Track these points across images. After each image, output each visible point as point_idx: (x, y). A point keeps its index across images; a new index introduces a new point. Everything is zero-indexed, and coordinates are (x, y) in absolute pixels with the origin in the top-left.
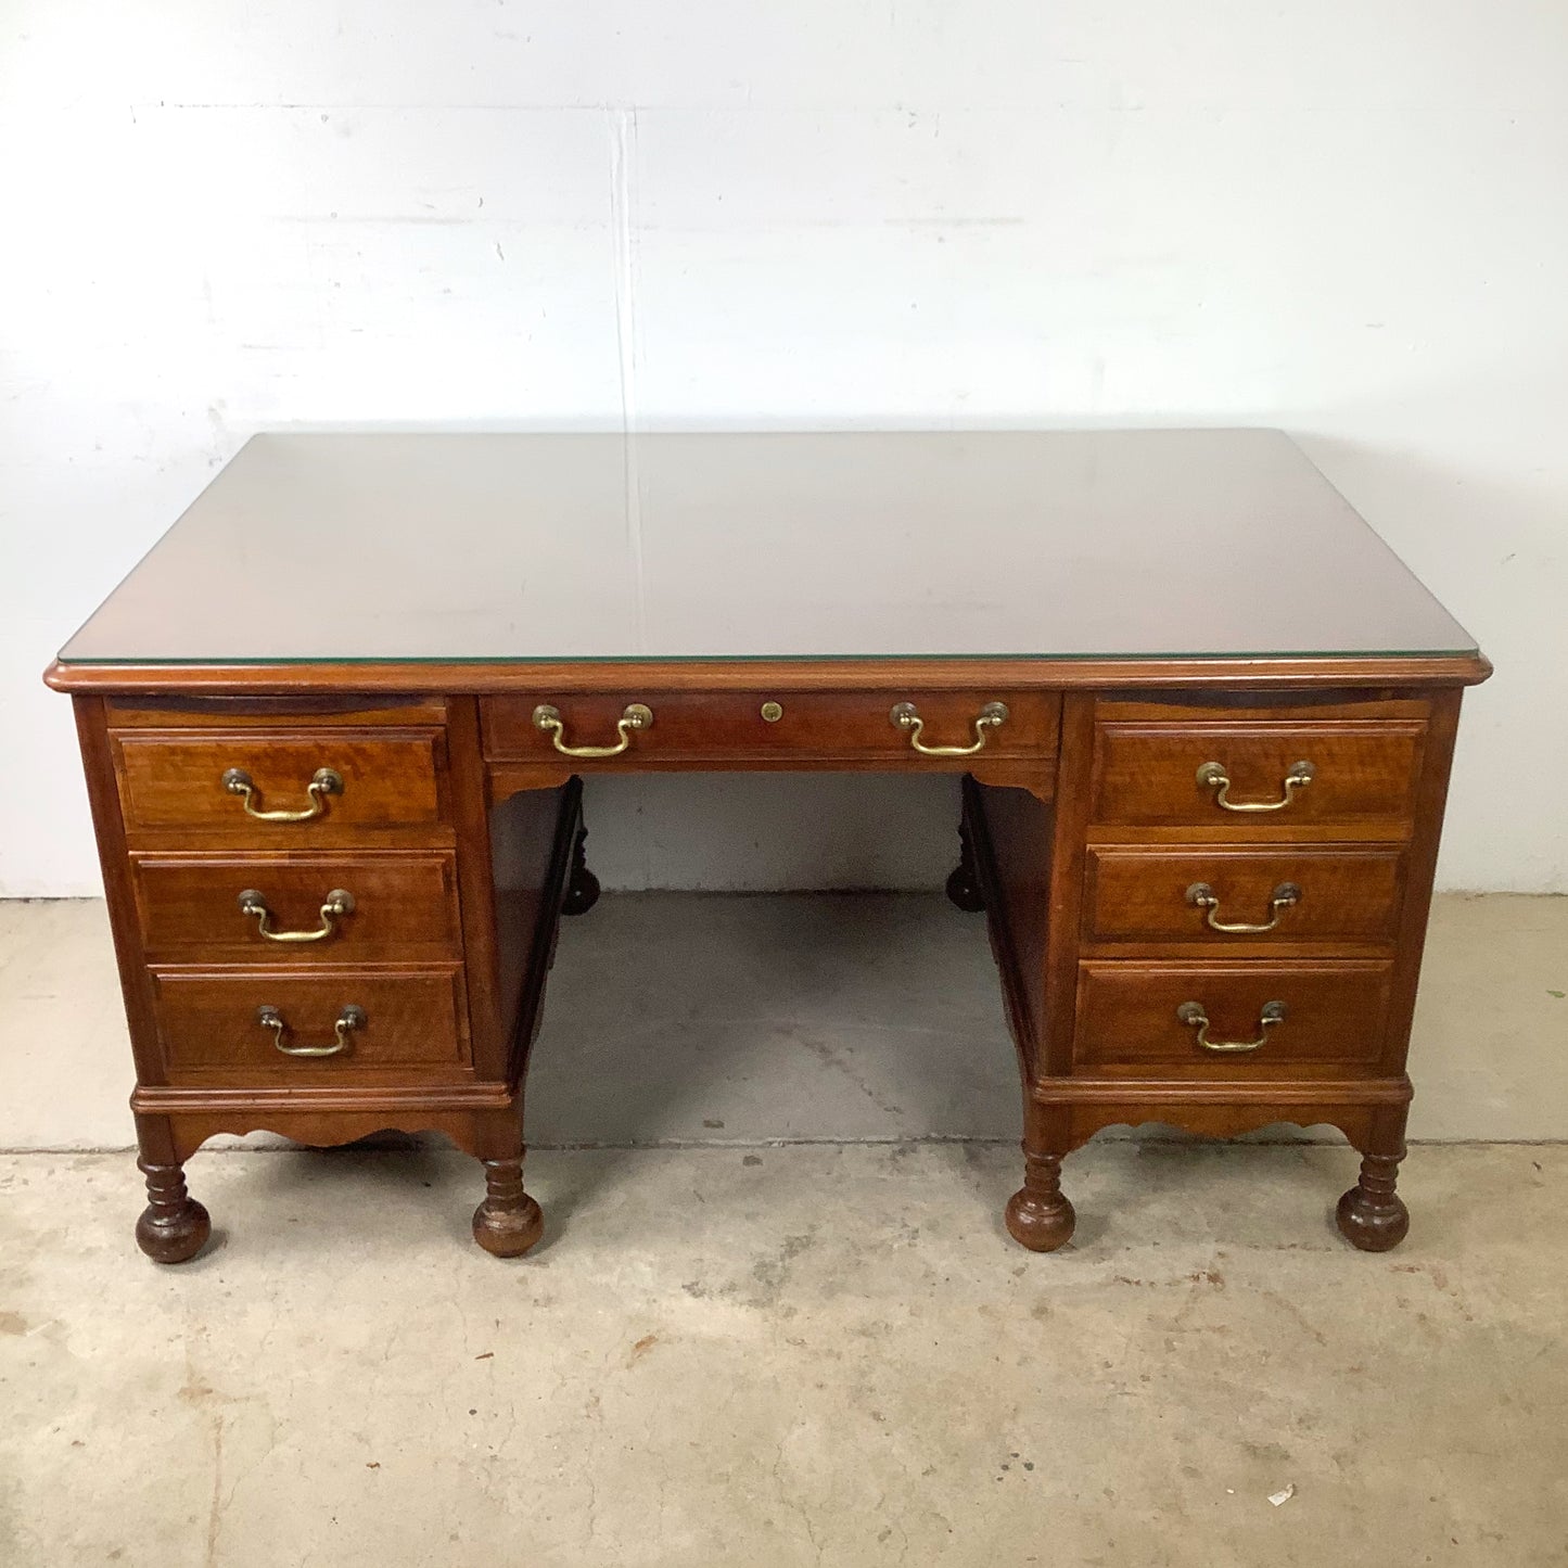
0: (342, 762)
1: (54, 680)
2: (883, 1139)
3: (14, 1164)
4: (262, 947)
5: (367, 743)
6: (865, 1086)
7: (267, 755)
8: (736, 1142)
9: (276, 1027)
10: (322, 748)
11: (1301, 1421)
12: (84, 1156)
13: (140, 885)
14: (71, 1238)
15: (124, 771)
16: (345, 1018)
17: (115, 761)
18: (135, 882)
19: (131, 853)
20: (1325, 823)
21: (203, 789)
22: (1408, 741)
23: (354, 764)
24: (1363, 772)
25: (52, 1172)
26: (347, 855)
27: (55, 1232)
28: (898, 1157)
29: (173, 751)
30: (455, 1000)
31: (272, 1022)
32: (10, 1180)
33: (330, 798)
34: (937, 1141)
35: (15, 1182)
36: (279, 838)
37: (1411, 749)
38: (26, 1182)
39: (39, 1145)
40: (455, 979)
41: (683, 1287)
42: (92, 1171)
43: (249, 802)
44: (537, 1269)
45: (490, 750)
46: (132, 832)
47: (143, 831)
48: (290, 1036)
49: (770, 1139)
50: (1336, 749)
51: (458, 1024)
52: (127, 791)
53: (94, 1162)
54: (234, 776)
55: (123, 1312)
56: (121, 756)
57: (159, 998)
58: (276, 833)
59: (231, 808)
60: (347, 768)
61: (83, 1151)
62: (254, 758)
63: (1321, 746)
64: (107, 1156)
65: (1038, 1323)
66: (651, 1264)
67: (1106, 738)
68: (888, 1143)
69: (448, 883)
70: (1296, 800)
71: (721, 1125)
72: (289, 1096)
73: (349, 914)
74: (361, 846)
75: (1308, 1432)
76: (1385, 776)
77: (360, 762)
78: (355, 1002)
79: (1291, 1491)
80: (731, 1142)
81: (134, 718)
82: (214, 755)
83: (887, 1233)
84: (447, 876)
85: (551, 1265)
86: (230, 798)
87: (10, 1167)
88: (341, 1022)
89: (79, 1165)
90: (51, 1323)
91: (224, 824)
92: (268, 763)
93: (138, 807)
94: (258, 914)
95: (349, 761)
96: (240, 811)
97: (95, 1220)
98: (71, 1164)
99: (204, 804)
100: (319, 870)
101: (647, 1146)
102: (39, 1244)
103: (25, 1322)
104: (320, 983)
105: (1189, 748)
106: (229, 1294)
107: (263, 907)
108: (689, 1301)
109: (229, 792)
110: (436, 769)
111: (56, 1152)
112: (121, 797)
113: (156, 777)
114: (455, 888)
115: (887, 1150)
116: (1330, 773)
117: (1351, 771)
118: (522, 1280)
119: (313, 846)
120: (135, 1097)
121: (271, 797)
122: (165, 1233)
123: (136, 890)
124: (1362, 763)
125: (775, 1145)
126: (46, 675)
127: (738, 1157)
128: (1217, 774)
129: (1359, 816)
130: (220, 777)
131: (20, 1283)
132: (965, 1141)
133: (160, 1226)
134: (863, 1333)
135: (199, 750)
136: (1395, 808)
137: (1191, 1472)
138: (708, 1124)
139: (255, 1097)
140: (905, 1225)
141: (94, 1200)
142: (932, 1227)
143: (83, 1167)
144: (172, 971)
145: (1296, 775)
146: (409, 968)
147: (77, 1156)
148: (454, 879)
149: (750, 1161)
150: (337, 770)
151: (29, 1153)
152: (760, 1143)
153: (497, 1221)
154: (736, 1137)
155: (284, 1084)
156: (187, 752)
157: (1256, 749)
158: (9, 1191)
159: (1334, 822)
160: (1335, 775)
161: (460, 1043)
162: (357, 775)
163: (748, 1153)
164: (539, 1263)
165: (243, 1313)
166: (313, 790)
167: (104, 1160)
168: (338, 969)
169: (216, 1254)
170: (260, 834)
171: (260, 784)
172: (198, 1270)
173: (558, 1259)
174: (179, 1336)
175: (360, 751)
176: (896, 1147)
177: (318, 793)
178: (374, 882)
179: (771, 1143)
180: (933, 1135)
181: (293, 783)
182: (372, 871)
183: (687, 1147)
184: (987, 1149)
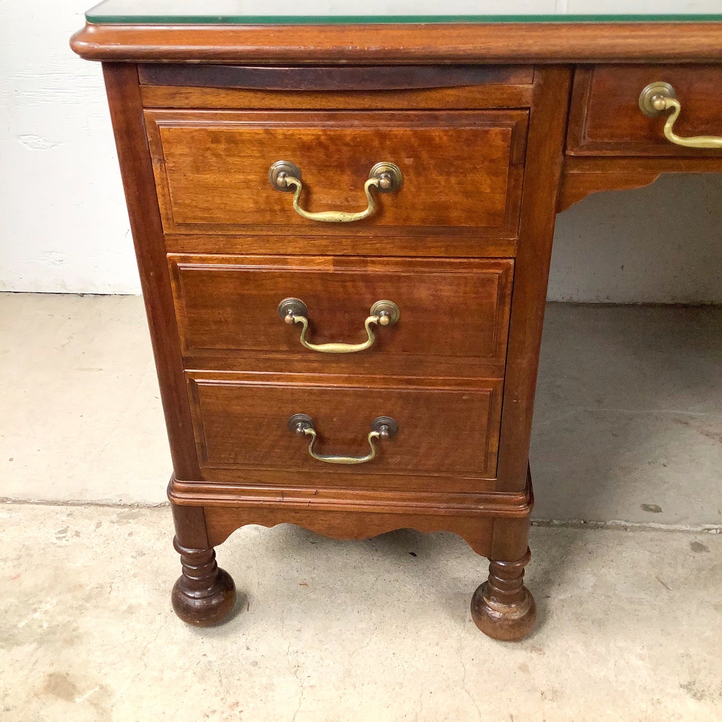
0: (403, 154)
1: (82, 44)
3: (68, 515)
4: (299, 357)
5: (436, 132)
7: (320, 144)
8: (678, 527)
9: (310, 435)
10: (382, 136)
12: (126, 510)
13: (179, 289)
14: (114, 594)
15: (162, 161)
16: (378, 430)
17: (153, 148)
18: (173, 285)
19: (169, 254)
21: (247, 184)
23: (416, 156)
25: (99, 525)
26: (396, 263)
27: (101, 586)
29: (216, 138)
30: (490, 414)
31: (307, 431)
32: (65, 531)
33: (386, 199)
35: (69, 534)
36: (324, 242)
38: (77, 534)
39: (89, 498)
40: (493, 395)
41: (681, 686)
42: (133, 525)
43: (299, 198)
44: (534, 655)
45: (576, 143)
46: (171, 232)
47: (183, 231)
48: (322, 443)
49: (708, 526)
51: (488, 438)
52: (165, 186)
53: (134, 516)
54: (281, 170)
55: (162, 679)
56: (158, 143)
57: (196, 401)
58: (321, 237)
59: (277, 207)
60: (408, 161)
61: (124, 506)
62: (305, 148)
64: (144, 511)
66: (642, 658)
69: (501, 297)
71: (658, 510)
72: (316, 495)
73: (394, 326)
74: (413, 254)
77: (424, 155)
78: (389, 414)
80: (672, 527)
81: (173, 96)
82: (261, 143)
84: (502, 288)
85: (547, 652)
86: (276, 195)
87: (65, 518)
88: (374, 433)
89: (123, 519)
90: (97, 689)
91: (269, 225)
92: (322, 155)
93: (176, 203)
94: (300, 323)
95: (413, 152)
96: (286, 210)
97: (135, 576)
98: (114, 517)
99: (246, 202)
100: (366, 278)
101: (596, 527)
102: (88, 599)
103: (74, 687)
104: (357, 394)
106: (255, 664)
107: (305, 316)
108: (692, 704)
109: (277, 187)
110: (511, 164)
111: (102, 505)
112: (159, 189)
113: (197, 169)
114: (508, 300)
118: (524, 668)
119: (360, 252)
120: (171, 489)
121: (320, 195)
122: (198, 603)
123: (174, 295)
125: (714, 531)
126: (73, 39)
127: (684, 543)
130: (267, 169)
131: (70, 642)
133: (194, 598)
135: (246, 137)
138: (646, 508)
139: (283, 494)
141: (134, 554)
143: (125, 521)
144: (210, 376)
146: (445, 383)
147: (120, 510)
148: (508, 292)
149: (698, 547)
150: (397, 163)
151: (81, 505)
152: (699, 529)
153: (495, 609)
154: (676, 523)
155: (312, 484)
156: (232, 139)
158: (64, 542)
161: (487, 455)
162: (419, 169)
163: (692, 538)
164: (534, 648)
165: (270, 687)
166: (371, 186)
167: (142, 515)
168: (374, 381)
169: (240, 618)
170: (304, 237)
171: (309, 179)
172: (225, 634)
173: (550, 644)
174: (214, 712)
175: (427, 141)
177: (375, 191)
178: (423, 293)
179: (709, 530)
181: (346, 178)
182: (422, 281)
183: (633, 529)
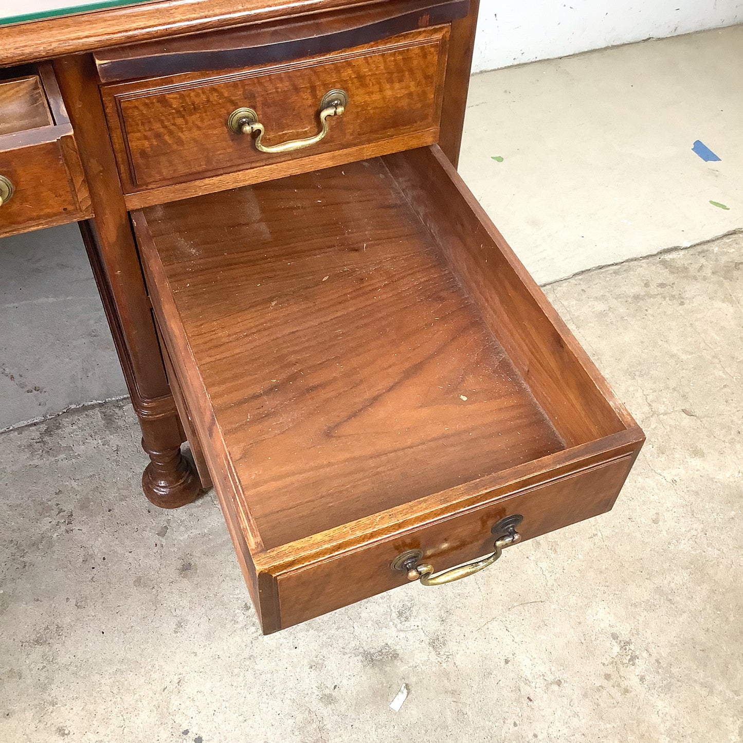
2: (30, 422)
6: (7, 371)
11: (400, 614)
20: (362, 143)
22: (432, 50)
24: (392, 88)
28: (46, 439)
34: (76, 411)
37: (436, 58)
50: (365, 70)
63: (350, 71)
65: (185, 581)
67: (117, 102)
68: (35, 424)
70: (332, 129)
75: (407, 624)
76: (413, 89)
79: (405, 691)
83: (46, 523)
105: (214, 97)
115: (34, 433)
116: (360, 97)
117: (381, 91)
124: (390, 81)
128: (251, 121)
129: (390, 132)
132: (101, 405)
134: (37, 642)
136: (424, 117)
137: (328, 699)
140: (61, 511)
142: (84, 505)
145: (329, 105)
157: (285, 85)
159: (369, 141)
160: (367, 98)
176: (43, 427)
180: (73, 406)
184: (121, 408)
